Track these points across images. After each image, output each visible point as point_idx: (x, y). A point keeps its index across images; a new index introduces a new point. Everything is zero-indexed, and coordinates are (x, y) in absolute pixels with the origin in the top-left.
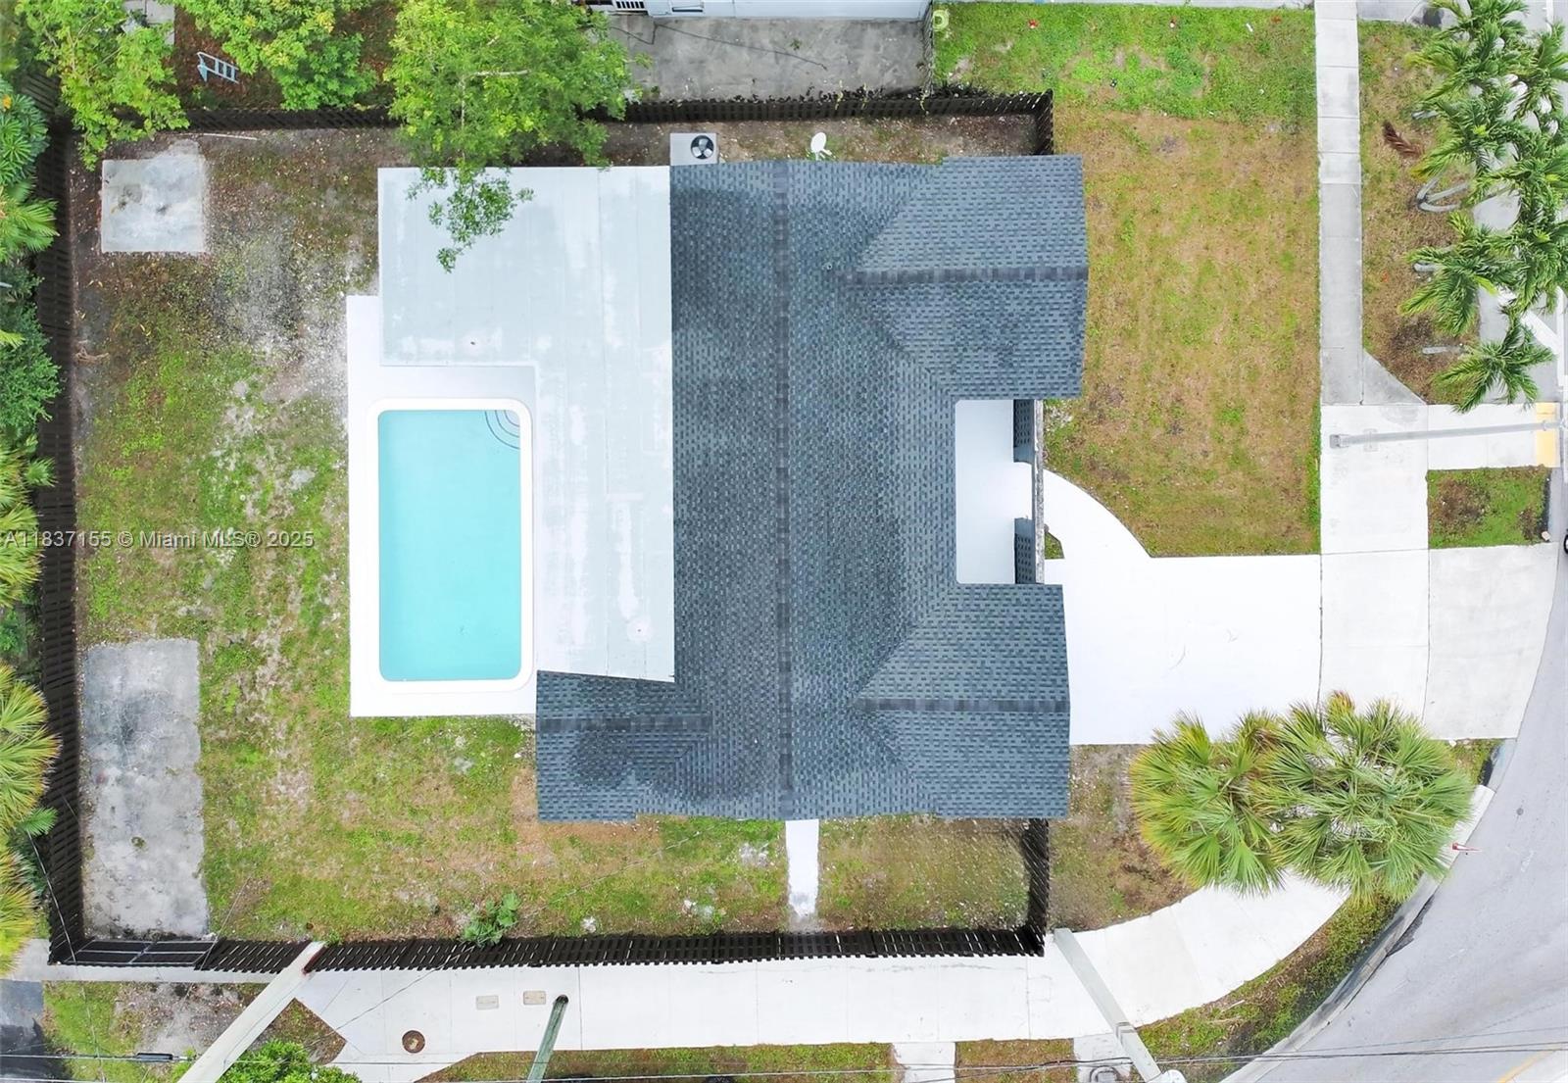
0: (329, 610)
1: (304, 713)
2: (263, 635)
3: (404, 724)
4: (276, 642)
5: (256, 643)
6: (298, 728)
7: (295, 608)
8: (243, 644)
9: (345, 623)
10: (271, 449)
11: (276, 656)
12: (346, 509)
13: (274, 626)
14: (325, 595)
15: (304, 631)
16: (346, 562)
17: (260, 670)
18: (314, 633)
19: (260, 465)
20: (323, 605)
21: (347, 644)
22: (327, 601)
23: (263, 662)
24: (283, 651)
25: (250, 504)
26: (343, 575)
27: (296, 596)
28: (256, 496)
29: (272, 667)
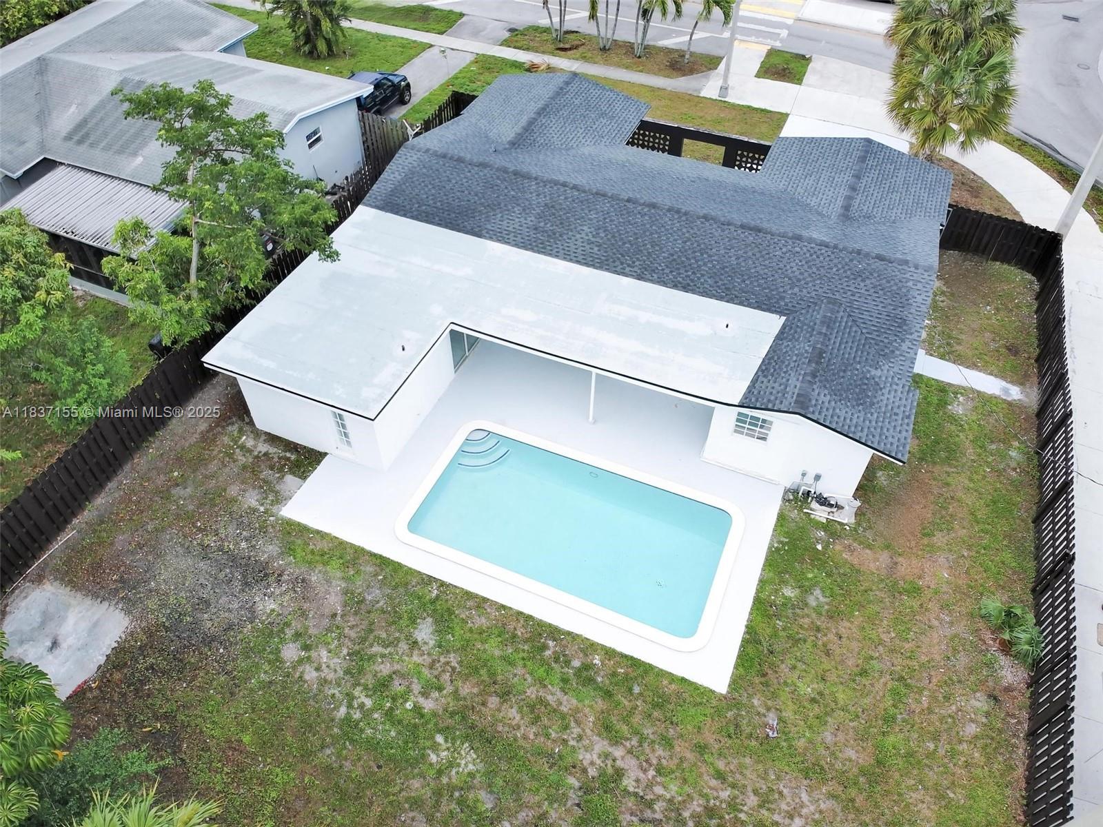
0: (587, 667)
1: (701, 749)
2: (585, 757)
3: (751, 638)
4: (601, 745)
5: (592, 772)
6: (721, 765)
7: (568, 703)
8: (586, 789)
9: (610, 653)
10: (376, 649)
11: (618, 752)
12: (485, 600)
13: (580, 738)
14: (567, 663)
15: (600, 704)
16: (541, 624)
17: (628, 783)
18: (608, 694)
19: (385, 669)
20: (578, 672)
21: (634, 662)
22: (576, 663)
23: (619, 774)
24: (616, 741)
25: (421, 700)
26: (554, 632)
27: (554, 695)
28: (416, 688)
29: (630, 765)
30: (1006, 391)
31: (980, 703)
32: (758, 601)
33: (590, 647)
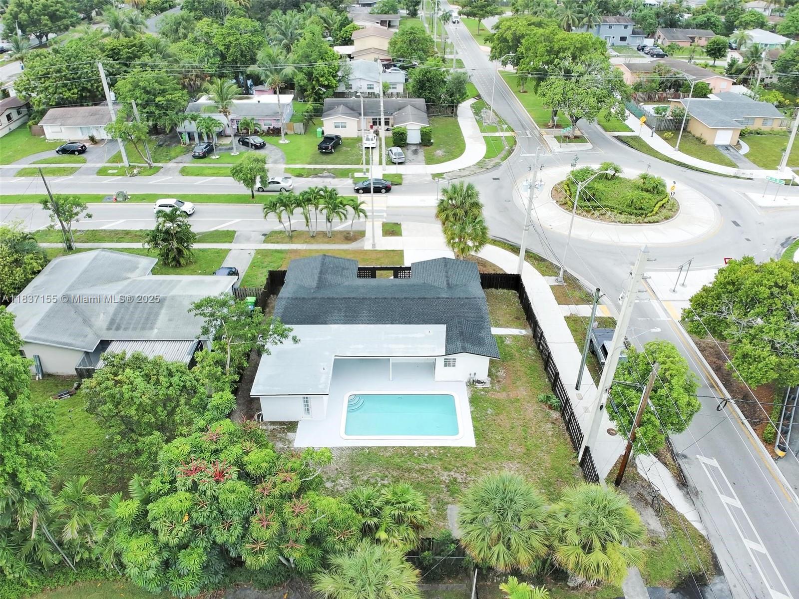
0: (430, 455)
1: (475, 464)
2: (444, 478)
3: (476, 429)
4: (446, 473)
5: (447, 481)
6: (484, 465)
7: (430, 466)
8: (447, 486)
9: (435, 448)
10: (358, 474)
11: (452, 473)
12: (386, 447)
13: (439, 474)
14: (424, 456)
15: (440, 463)
16: (409, 448)
17: (459, 480)
18: (441, 460)
19: (365, 478)
20: (428, 457)
21: (445, 448)
22: (426, 455)
23: (455, 479)
24: (450, 470)
25: (382, 482)
26: (415, 448)
27: (424, 466)
28: (379, 479)
29: (457, 475)
30: (520, 332)
31: (550, 426)
32: (473, 418)
33: (429, 448)
